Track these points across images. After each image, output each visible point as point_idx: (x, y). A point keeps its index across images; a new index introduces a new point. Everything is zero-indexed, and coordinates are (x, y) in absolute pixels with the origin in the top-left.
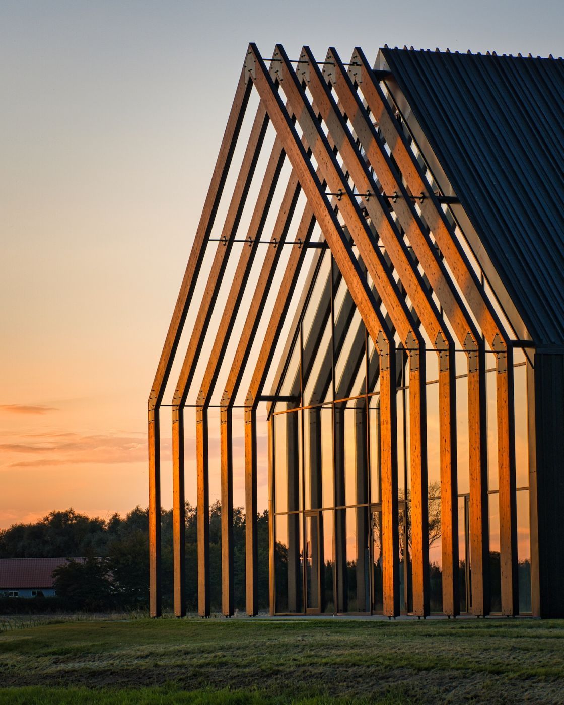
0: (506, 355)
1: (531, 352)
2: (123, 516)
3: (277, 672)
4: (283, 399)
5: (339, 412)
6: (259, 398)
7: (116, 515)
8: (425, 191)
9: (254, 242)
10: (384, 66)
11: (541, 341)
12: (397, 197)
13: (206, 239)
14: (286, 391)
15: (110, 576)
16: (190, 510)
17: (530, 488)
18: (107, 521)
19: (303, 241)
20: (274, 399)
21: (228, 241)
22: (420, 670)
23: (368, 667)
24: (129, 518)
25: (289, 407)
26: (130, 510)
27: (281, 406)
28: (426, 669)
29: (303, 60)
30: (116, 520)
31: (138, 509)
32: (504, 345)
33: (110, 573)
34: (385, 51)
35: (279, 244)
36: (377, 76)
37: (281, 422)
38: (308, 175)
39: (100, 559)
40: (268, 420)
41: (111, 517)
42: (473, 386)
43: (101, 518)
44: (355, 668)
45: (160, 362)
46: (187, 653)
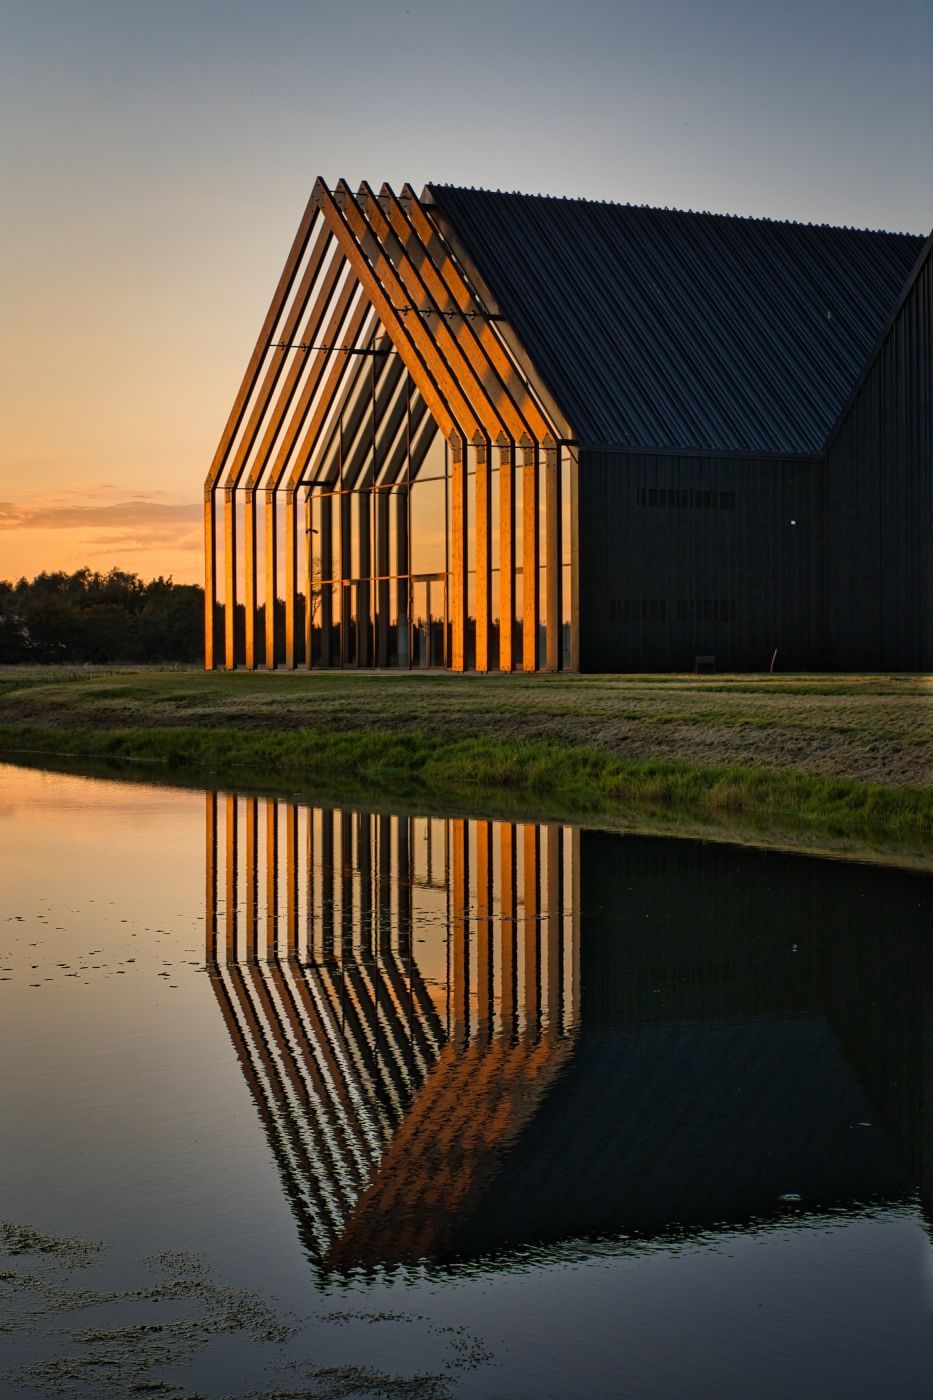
0: (555, 451)
1: (575, 450)
2: (30, 581)
3: (416, 718)
4: (320, 484)
5: (365, 495)
6: (301, 482)
7: (23, 579)
8: (476, 309)
9: (307, 348)
10: (429, 200)
11: (583, 440)
12: (453, 314)
13: (268, 344)
14: (322, 478)
15: (25, 633)
16: (90, 575)
17: (572, 565)
18: (14, 585)
19: (349, 347)
20: (312, 484)
21: (285, 347)
22: (554, 716)
23: (502, 713)
24: (36, 582)
25: (323, 492)
26: (37, 574)
27: (317, 490)
28: (560, 715)
29: (362, 192)
30: (23, 584)
31: (44, 574)
32: (554, 443)
33: (25, 629)
34: (430, 187)
35: (328, 350)
36: (424, 208)
37: (317, 503)
38: (378, 292)
39: (16, 618)
40: (306, 501)
41: (18, 580)
42: (528, 478)
43: (9, 581)
44: (490, 715)
45: (218, 450)
46: (309, 701)
